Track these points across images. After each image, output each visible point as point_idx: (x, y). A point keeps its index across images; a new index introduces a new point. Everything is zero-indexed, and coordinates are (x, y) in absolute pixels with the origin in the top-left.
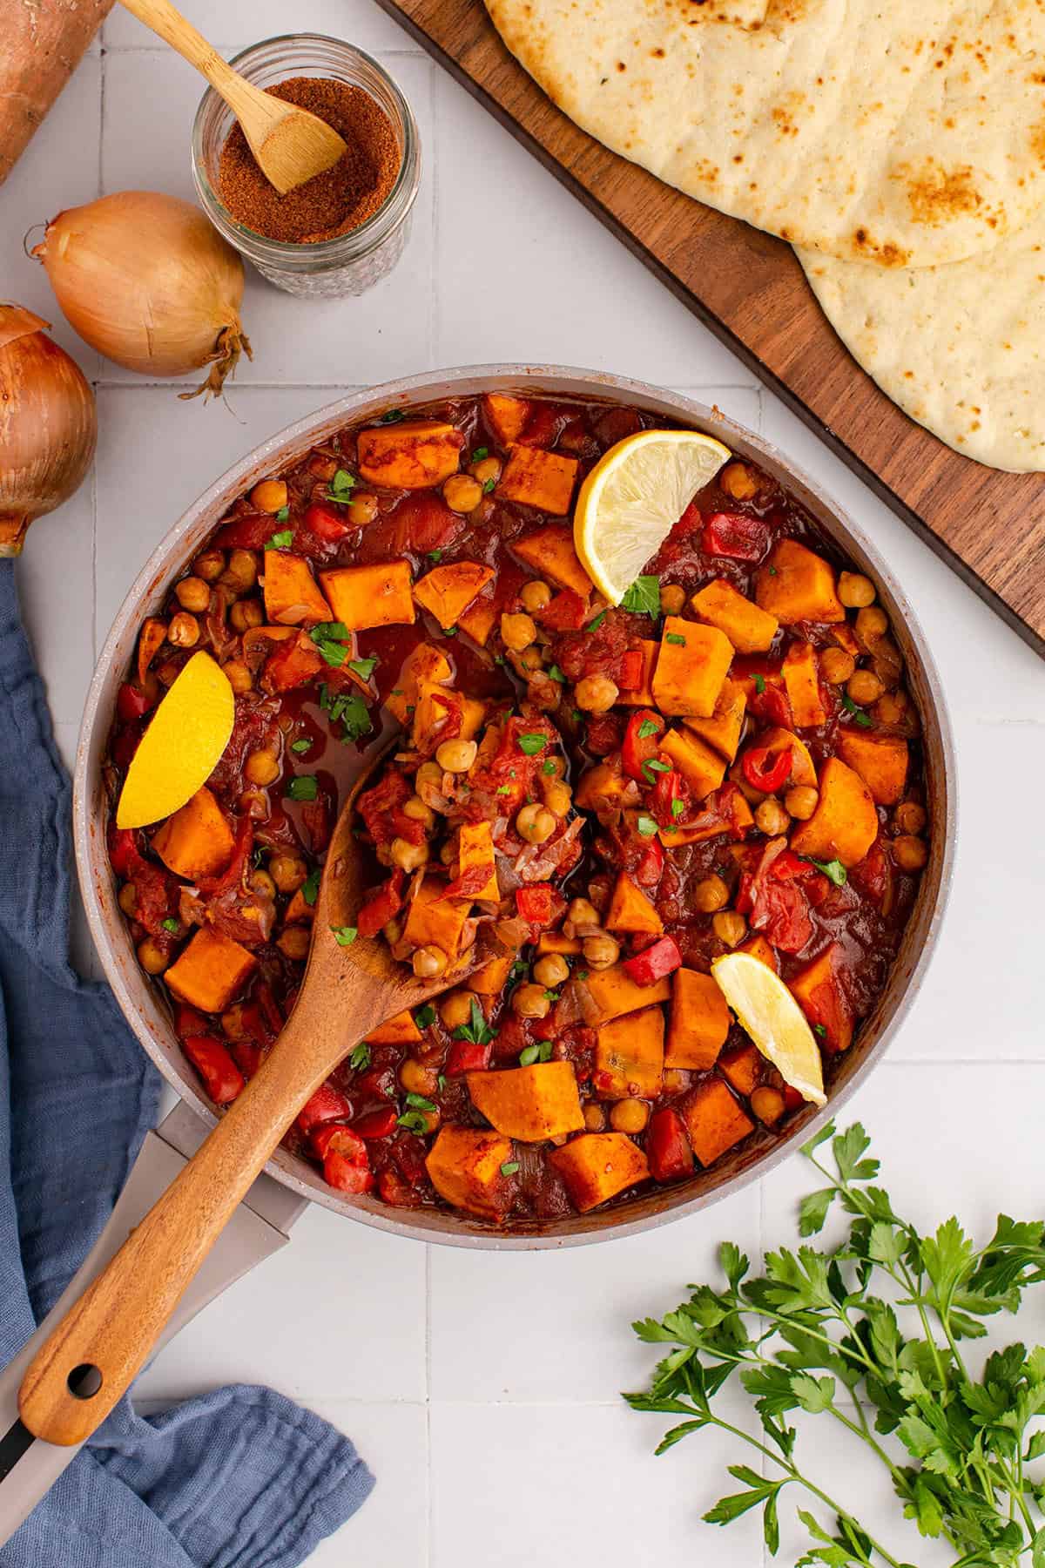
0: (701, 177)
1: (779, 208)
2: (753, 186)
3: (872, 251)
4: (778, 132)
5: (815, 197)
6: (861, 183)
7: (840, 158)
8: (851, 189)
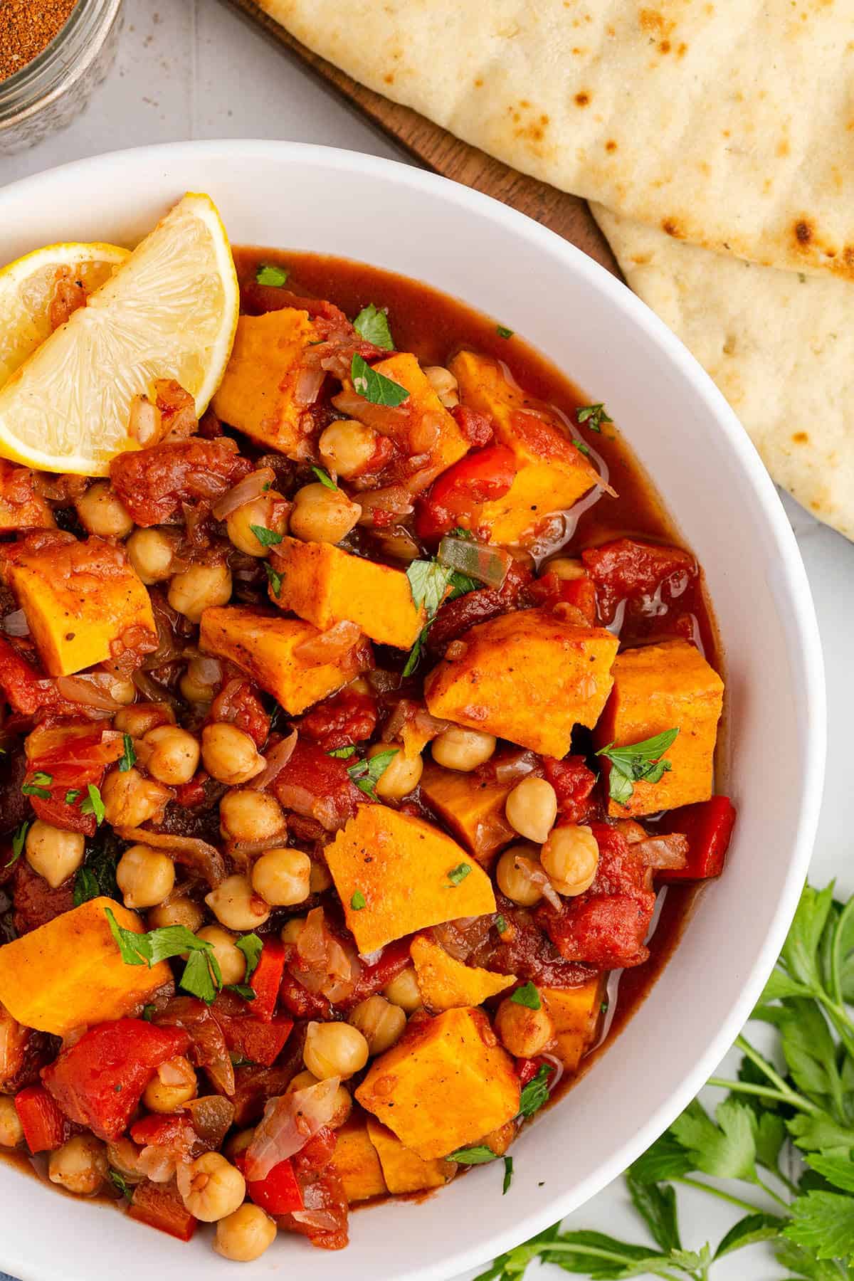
0: (519, 133)
1: (658, 184)
2: (611, 146)
3: (824, 258)
4: (651, 52)
5: (720, 161)
6: (800, 138)
7: (762, 95)
8: (783, 149)
